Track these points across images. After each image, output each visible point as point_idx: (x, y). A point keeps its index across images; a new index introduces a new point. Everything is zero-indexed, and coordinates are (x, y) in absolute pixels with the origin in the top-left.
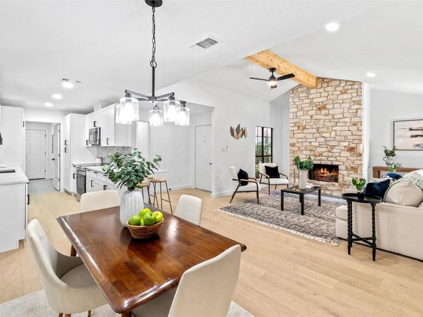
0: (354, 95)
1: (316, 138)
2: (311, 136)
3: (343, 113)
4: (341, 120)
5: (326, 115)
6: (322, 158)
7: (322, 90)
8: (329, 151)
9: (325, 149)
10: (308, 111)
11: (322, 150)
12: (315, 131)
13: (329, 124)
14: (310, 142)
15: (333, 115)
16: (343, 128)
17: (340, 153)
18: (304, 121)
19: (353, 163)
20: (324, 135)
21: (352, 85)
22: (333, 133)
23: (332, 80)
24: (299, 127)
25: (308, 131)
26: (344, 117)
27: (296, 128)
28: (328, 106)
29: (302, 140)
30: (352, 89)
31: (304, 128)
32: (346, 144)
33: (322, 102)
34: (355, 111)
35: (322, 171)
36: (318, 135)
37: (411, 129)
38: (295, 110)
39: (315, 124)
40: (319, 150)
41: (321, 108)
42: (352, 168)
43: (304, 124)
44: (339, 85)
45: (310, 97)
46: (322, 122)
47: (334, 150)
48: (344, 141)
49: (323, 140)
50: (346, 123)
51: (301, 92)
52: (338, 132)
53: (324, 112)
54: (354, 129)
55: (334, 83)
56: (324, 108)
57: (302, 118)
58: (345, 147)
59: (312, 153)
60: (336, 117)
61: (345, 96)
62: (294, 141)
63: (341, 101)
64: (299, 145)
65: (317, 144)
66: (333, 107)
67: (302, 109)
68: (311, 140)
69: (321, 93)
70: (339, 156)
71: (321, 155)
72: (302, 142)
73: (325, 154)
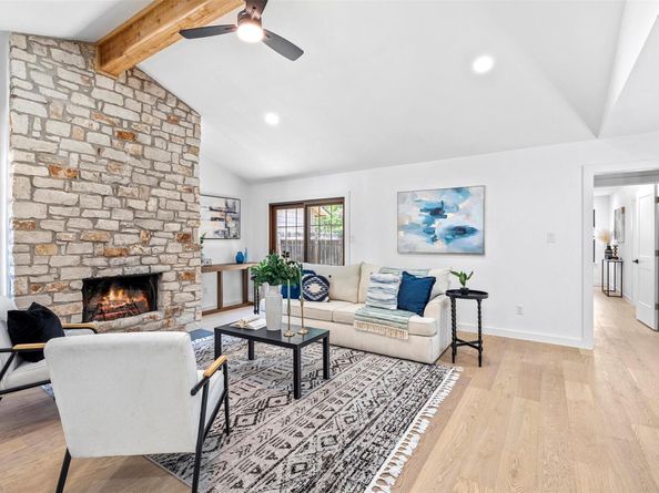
0: (190, 133)
1: (111, 209)
2: (95, 202)
3: (171, 163)
4: (168, 177)
5: (137, 157)
6: (128, 259)
7: (127, 91)
8: (145, 243)
9: (136, 239)
10: (86, 130)
11: (128, 239)
12: (108, 189)
13: (143, 180)
14: (95, 220)
15: (153, 162)
16: (171, 194)
17: (166, 246)
18: (74, 157)
19: (188, 265)
20: (132, 203)
21: (187, 113)
22: (153, 202)
23: (152, 82)
24: (53, 170)
25: (88, 187)
26: (172, 172)
27: (45, 171)
28: (141, 137)
29: (66, 212)
30: (186, 121)
31: (75, 175)
32: (176, 227)
33: (130, 122)
34: (190, 164)
35: (112, 296)
36: (118, 201)
37: (211, 209)
38: (41, 111)
39: (108, 172)
40: (119, 240)
41: (126, 135)
42: (187, 274)
43: (73, 164)
44: (165, 101)
45: (96, 93)
46: (127, 171)
47: (154, 241)
48: (173, 221)
49: (130, 215)
50: (176, 183)
51: (65, 65)
52: (163, 200)
53: (130, 146)
54: (188, 197)
55: (154, 90)
56: (134, 138)
57: (65, 144)
58: (174, 233)
59: (100, 248)
60: (158, 166)
61: (175, 129)
62: (35, 211)
63: (167, 137)
64: (57, 226)
65: (114, 225)
66: (153, 145)
67: (65, 117)
68: (97, 214)
69: (125, 98)
70: (165, 253)
71: (124, 252)
72: (67, 219)
73: (136, 250)
